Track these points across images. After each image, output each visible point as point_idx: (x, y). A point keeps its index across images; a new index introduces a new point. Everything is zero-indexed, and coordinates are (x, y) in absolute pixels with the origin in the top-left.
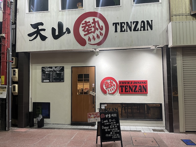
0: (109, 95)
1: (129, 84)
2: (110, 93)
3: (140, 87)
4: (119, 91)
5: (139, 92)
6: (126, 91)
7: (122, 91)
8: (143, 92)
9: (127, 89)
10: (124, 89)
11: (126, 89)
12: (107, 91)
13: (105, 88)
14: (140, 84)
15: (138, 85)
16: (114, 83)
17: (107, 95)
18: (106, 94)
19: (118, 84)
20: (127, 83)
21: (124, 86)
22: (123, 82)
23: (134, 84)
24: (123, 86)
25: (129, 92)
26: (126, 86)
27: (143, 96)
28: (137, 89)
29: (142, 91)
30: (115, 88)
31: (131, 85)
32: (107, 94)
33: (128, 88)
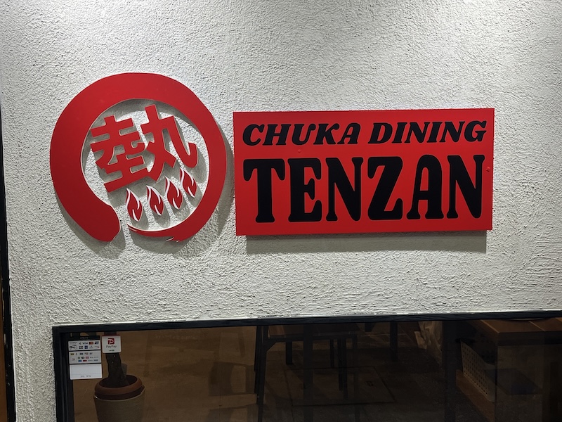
0: (144, 253)
1: (331, 141)
2: (154, 227)
3: (425, 171)
4: (232, 216)
5: (414, 214)
6: (297, 214)
7: (265, 214)
8: (452, 214)
9: (311, 188)
10: (281, 189)
11: (300, 189)
12: (122, 212)
13: (96, 182)
14: (426, 148)
15: (410, 152)
16: (191, 135)
17: (125, 254)
18: (110, 247)
19: (231, 142)
20: (314, 134)
21: (287, 168)
22: (272, 127)
23: (374, 139)
24: (278, 164)
25: (332, 216)
26: (298, 166)
27: (448, 254)
28: (403, 190)
29: (445, 208)
30: (203, 187)
31: (345, 153)
32: (122, 245)
33: (322, 187)
